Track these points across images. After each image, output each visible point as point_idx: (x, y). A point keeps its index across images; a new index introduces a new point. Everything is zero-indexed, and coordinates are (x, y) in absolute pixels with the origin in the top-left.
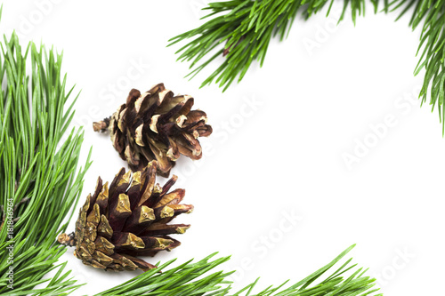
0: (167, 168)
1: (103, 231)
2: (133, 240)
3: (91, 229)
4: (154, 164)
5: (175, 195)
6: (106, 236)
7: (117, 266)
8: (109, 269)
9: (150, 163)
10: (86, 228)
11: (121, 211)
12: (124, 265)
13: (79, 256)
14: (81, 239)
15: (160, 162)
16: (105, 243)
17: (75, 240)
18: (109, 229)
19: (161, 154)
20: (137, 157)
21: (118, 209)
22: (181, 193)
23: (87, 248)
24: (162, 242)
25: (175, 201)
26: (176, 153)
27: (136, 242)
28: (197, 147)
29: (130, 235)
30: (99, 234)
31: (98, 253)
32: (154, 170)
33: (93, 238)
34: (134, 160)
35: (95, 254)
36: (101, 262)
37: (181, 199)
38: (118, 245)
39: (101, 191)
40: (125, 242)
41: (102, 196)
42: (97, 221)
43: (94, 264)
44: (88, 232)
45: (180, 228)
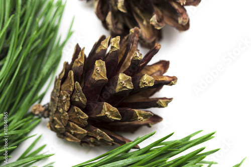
0: (151, 38)
1: (77, 100)
2: (108, 110)
3: (64, 98)
4: (137, 32)
5: (158, 67)
6: (79, 105)
7: (92, 140)
8: (84, 143)
9: (132, 30)
10: (61, 97)
11: (97, 78)
12: (99, 138)
13: (53, 129)
14: (55, 110)
15: (144, 31)
16: (78, 113)
17: (49, 111)
18: (82, 98)
19: (145, 23)
20: (120, 26)
21: (94, 77)
22: (165, 65)
23: (60, 119)
24: (140, 115)
25: (158, 73)
26: (160, 20)
27: (112, 113)
28: (184, 16)
29: (106, 105)
30: (73, 103)
31: (71, 124)
32: (136, 38)
33: (66, 108)
34: (116, 28)
35: (68, 125)
36: (75, 135)
37: (165, 71)
38: (93, 116)
39: (77, 57)
40: (100, 113)
41: (78, 62)
42: (71, 89)
43: (68, 137)
44: (61, 101)
45: (161, 101)
